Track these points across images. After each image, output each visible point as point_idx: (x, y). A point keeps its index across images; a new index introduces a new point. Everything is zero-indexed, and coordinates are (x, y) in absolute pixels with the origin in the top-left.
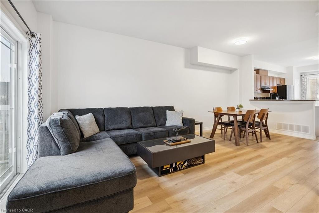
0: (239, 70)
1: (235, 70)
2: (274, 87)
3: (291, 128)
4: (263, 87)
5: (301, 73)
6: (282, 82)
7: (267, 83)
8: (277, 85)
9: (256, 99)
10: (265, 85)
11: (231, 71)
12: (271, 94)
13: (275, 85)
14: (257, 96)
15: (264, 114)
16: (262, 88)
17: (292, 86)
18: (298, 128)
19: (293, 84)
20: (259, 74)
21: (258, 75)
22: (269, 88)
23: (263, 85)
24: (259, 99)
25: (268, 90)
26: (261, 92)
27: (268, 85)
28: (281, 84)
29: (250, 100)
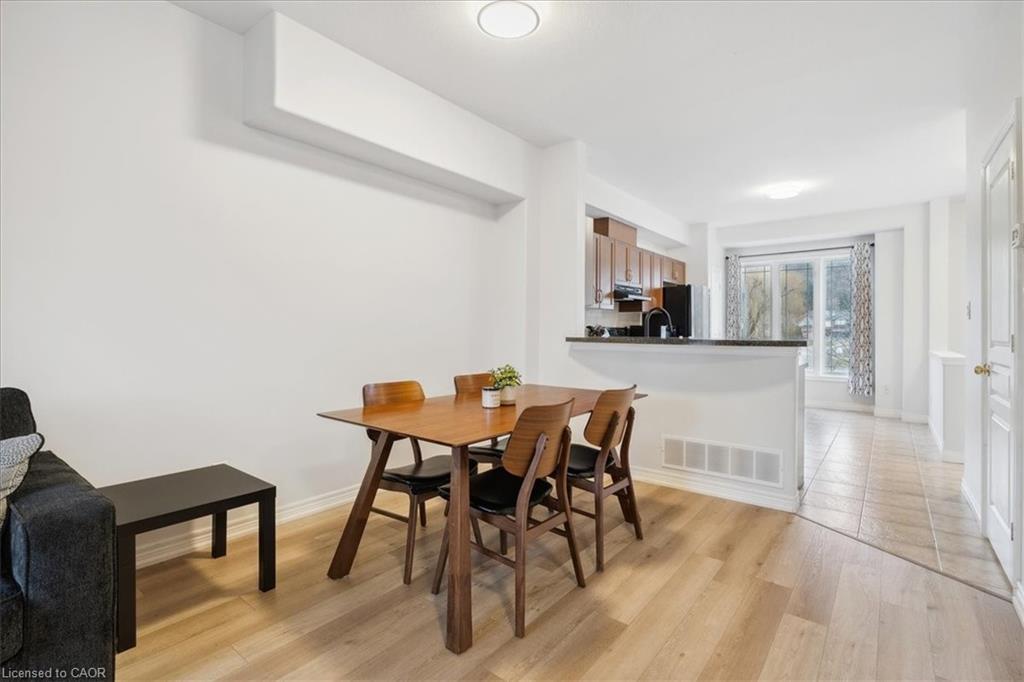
0: (526, 202)
1: (514, 201)
2: (653, 292)
3: (717, 459)
4: (619, 286)
5: (728, 250)
6: (677, 275)
7: (632, 274)
8: (664, 283)
9: (594, 333)
10: (627, 280)
11: (495, 205)
12: (644, 315)
13: (658, 285)
14: (599, 324)
15: (615, 417)
16: (615, 291)
17: (704, 287)
18: (742, 464)
19: (706, 284)
20: (606, 234)
21: (602, 236)
22: (641, 295)
23: (621, 281)
24: (607, 335)
25: (635, 300)
26: (612, 307)
27: (634, 283)
28: (674, 282)
29: (568, 339)
